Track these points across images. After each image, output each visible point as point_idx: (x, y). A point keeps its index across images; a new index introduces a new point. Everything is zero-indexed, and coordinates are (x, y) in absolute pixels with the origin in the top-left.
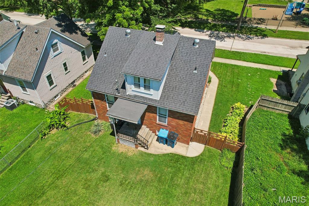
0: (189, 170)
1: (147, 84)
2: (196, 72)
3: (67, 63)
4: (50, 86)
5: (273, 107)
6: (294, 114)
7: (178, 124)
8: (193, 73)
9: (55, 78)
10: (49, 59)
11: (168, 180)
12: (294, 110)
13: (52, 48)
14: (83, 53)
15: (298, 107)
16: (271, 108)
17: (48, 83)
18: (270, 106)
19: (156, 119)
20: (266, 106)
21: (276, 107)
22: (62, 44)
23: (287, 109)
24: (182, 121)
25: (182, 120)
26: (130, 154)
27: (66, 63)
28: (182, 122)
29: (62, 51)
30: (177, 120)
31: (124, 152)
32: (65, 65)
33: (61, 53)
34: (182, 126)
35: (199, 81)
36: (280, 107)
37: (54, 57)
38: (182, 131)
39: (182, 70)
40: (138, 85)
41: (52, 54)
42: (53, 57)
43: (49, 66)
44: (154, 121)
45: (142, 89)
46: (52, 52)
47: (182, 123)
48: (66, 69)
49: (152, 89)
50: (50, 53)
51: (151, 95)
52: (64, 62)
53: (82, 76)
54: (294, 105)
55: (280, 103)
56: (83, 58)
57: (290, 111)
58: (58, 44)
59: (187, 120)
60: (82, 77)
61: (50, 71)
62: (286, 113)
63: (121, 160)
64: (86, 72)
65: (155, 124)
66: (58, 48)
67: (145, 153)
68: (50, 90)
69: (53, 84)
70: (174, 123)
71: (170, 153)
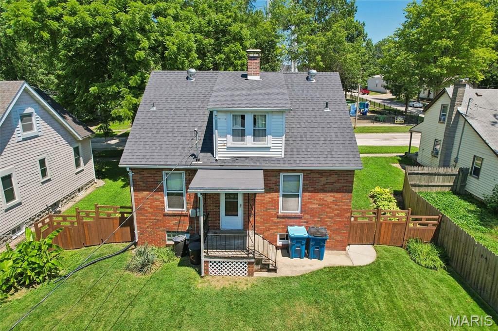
0: (380, 284)
1: (259, 126)
2: (329, 110)
3: (46, 161)
4: (8, 201)
5: (427, 184)
6: (458, 186)
7: (324, 205)
8: (325, 112)
9: (20, 185)
10: (12, 142)
11: (354, 311)
12: (456, 180)
13: (21, 121)
14: (76, 151)
15: (461, 174)
16: (425, 186)
17: (4, 192)
18: (422, 184)
19: (278, 205)
20: (417, 183)
21: (431, 182)
22: (41, 121)
23: (446, 182)
24: (330, 194)
25: (331, 191)
26: (243, 287)
27: (44, 159)
28: (331, 196)
29: (40, 134)
30: (321, 196)
31: (227, 286)
32: (42, 162)
33: (37, 136)
34: (330, 208)
35: (339, 121)
36: (436, 181)
37: (24, 140)
38: (333, 217)
39: (305, 112)
40: (240, 134)
41: (19, 133)
42: (21, 139)
43: (10, 155)
44: (274, 212)
45: (249, 141)
46: (19, 129)
47: (332, 199)
48: (44, 173)
49: (270, 135)
50: (17, 129)
51: (268, 149)
52: (41, 157)
53: (72, 196)
54: (455, 173)
55: (435, 174)
56: (75, 159)
57: (452, 184)
58: (33, 118)
59: (340, 189)
60: (72, 198)
61: (11, 167)
62: (447, 190)
63: (230, 302)
64: (79, 190)
65: (275, 219)
66: (32, 125)
67: (275, 278)
68: (6, 211)
69: (13, 198)
70: (314, 204)
71: (325, 268)
